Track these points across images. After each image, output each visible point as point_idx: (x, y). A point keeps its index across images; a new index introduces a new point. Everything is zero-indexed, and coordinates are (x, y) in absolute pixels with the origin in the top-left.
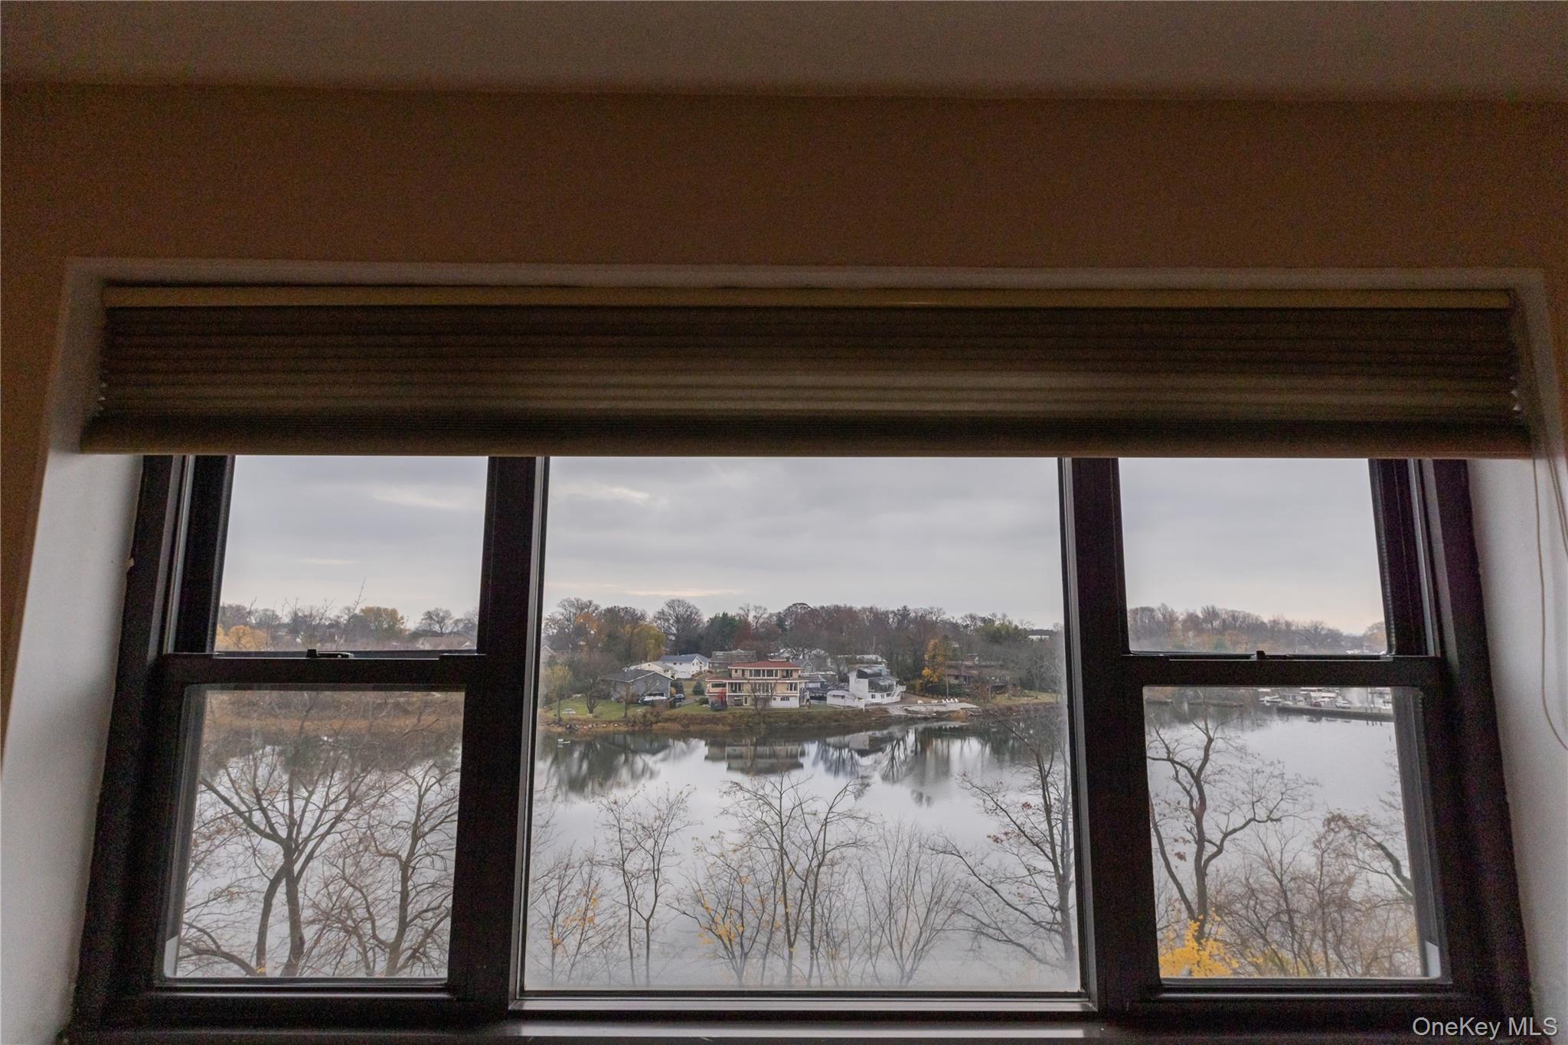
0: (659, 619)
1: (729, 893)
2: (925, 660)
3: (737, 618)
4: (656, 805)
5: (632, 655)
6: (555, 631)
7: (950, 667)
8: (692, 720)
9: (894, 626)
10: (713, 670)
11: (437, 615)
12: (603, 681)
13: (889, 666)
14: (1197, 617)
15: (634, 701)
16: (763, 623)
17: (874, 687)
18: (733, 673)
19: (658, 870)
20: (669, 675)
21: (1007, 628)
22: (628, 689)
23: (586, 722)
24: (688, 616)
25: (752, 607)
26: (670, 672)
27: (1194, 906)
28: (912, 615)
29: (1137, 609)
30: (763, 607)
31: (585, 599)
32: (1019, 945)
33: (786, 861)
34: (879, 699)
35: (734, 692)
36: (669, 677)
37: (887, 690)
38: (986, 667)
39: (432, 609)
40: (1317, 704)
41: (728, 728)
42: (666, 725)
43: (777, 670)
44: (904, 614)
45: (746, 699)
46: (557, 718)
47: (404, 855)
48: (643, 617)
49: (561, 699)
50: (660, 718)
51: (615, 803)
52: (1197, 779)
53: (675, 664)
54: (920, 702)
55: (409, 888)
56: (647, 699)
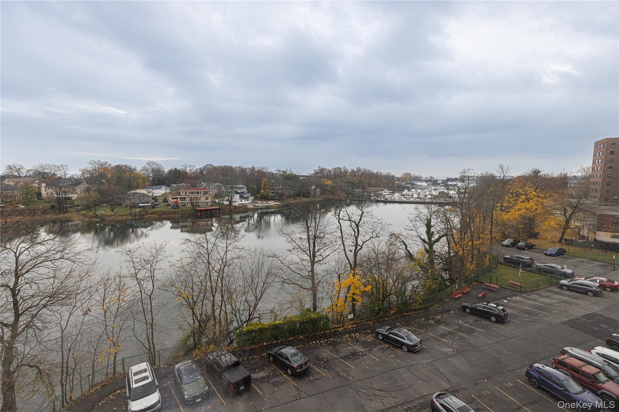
0: (144, 170)
1: (186, 281)
2: (261, 187)
3: (181, 170)
4: (150, 251)
5: (130, 187)
6: (88, 176)
7: (271, 189)
8: (164, 213)
9: (249, 174)
10: (172, 192)
11: (15, 167)
12: (117, 198)
13: (247, 189)
14: (354, 171)
15: (134, 206)
16: (193, 172)
17: (242, 197)
18: (181, 193)
19: (153, 276)
20: (150, 194)
21: (292, 174)
22: (131, 201)
23: (110, 216)
24: (158, 169)
25: (188, 165)
26: (151, 193)
27: (353, 266)
28: (256, 169)
29: (336, 168)
30: (193, 165)
31: (103, 161)
32: (297, 284)
33: (210, 266)
34: (244, 202)
35: (182, 201)
36: (151, 195)
37: (247, 198)
38: (284, 189)
39: (11, 164)
40: (387, 199)
41: (180, 216)
42: (151, 215)
43: (201, 192)
44: (253, 169)
45: (188, 204)
46: (95, 215)
47: (12, 285)
48: (135, 169)
49: (95, 206)
50: (148, 213)
51: (130, 251)
52: (357, 226)
53: (153, 190)
54: (259, 202)
55: (18, 299)
56: (141, 205)
